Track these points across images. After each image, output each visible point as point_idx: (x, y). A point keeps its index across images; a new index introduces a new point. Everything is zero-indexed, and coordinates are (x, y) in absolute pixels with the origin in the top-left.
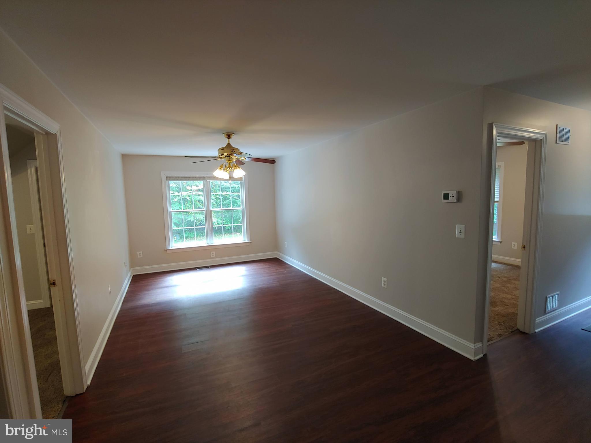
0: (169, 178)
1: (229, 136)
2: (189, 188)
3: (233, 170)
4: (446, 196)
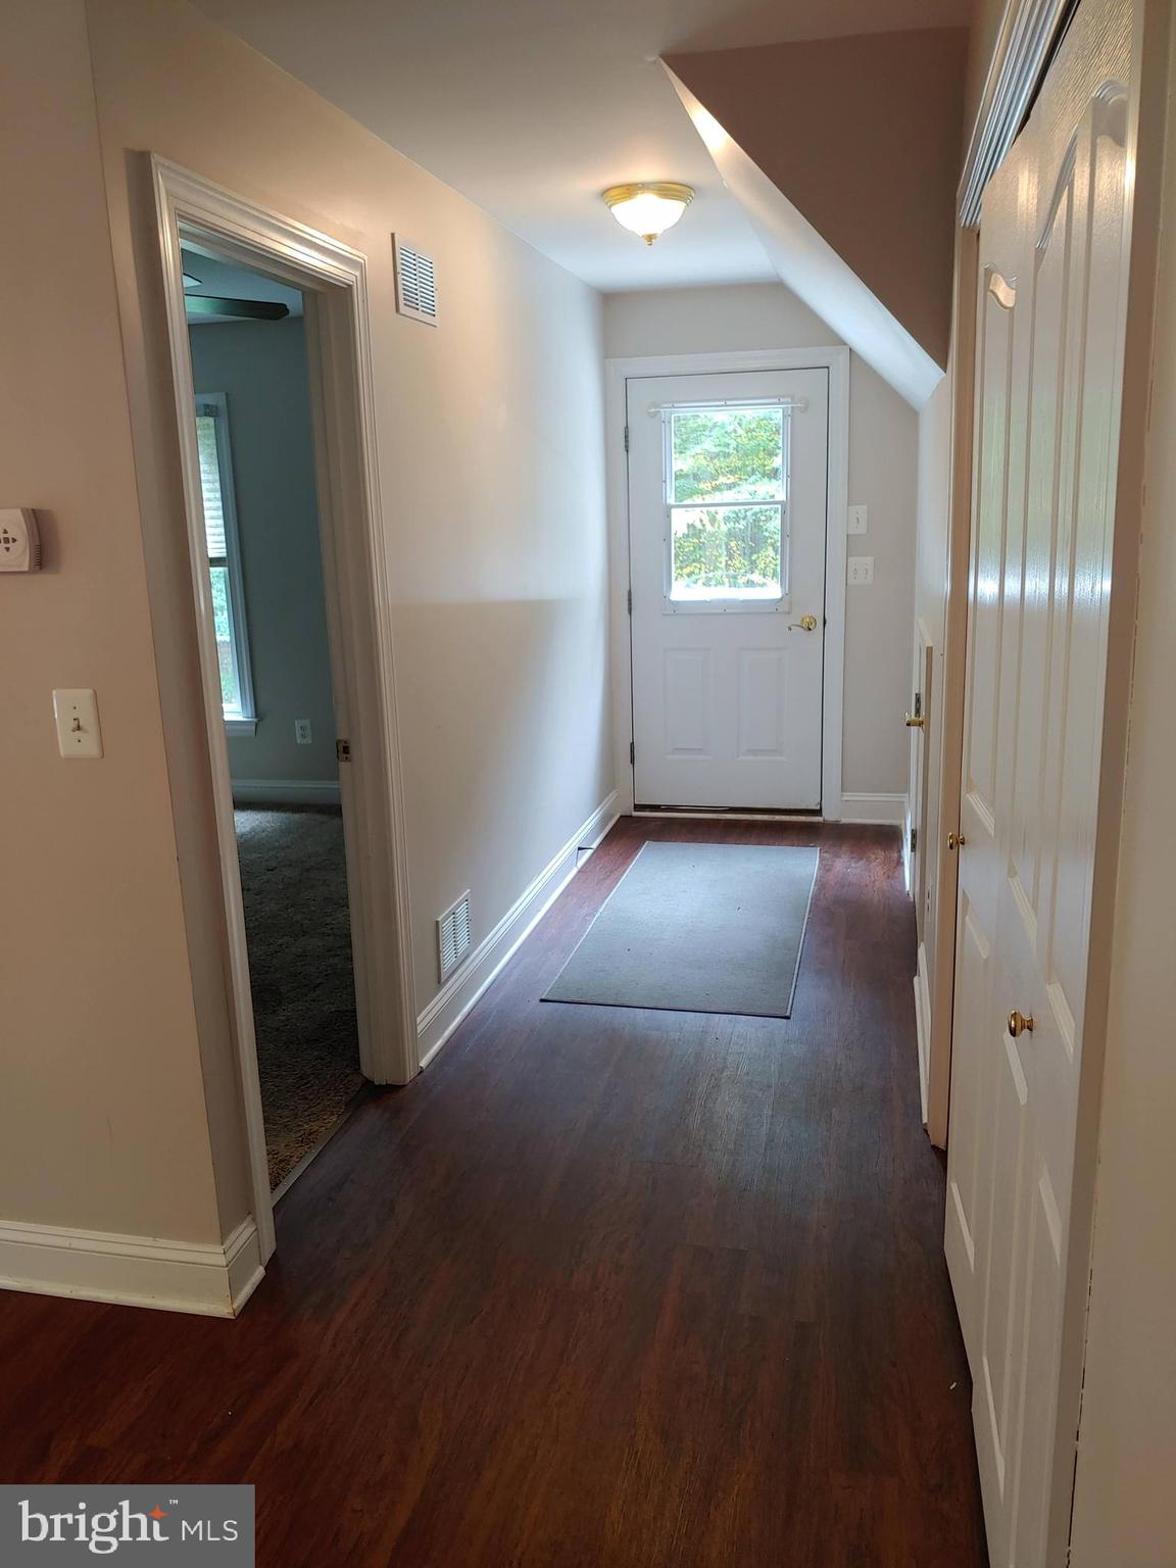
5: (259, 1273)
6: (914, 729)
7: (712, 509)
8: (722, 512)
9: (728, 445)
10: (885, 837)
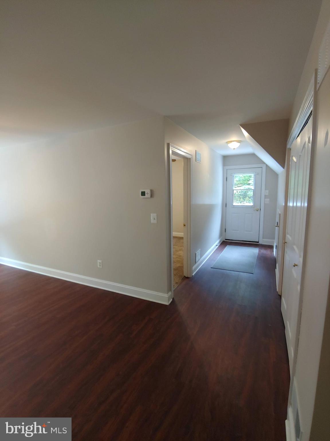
4: (143, 194)
5: (172, 300)
6: (277, 227)
7: (237, 190)
8: (239, 191)
9: (240, 179)
10: (271, 247)
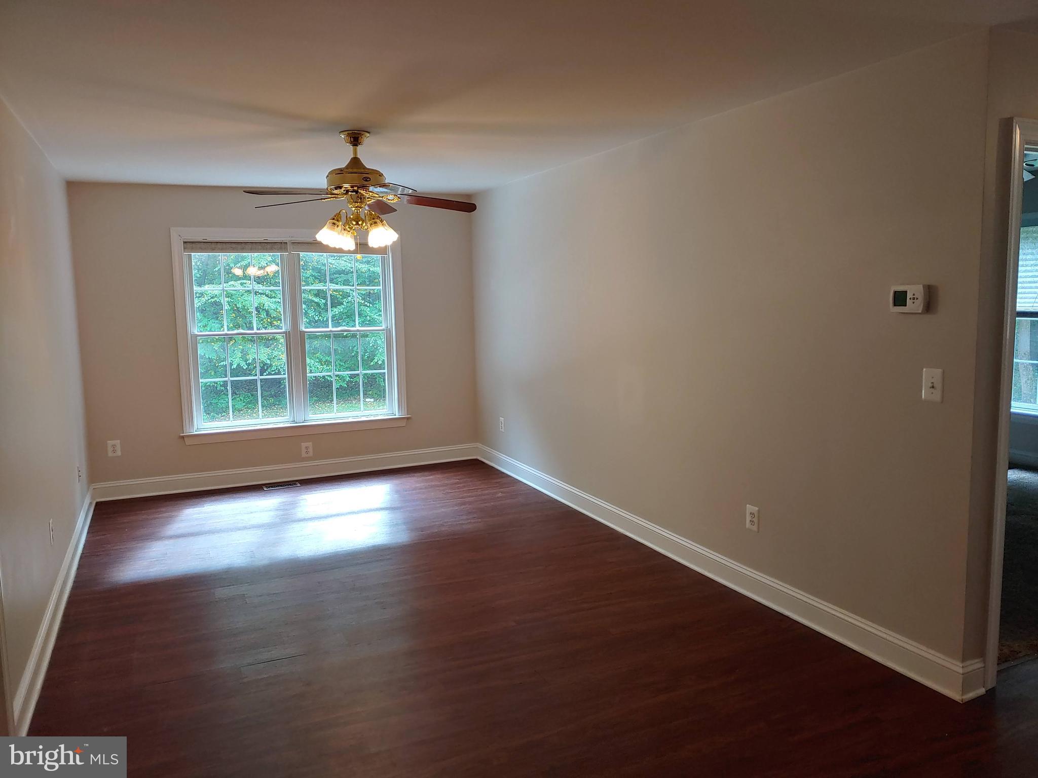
0: (192, 245)
1: (355, 139)
2: (238, 272)
3: (366, 227)
4: (900, 299)
5: (982, 691)
